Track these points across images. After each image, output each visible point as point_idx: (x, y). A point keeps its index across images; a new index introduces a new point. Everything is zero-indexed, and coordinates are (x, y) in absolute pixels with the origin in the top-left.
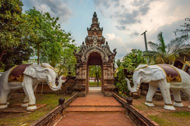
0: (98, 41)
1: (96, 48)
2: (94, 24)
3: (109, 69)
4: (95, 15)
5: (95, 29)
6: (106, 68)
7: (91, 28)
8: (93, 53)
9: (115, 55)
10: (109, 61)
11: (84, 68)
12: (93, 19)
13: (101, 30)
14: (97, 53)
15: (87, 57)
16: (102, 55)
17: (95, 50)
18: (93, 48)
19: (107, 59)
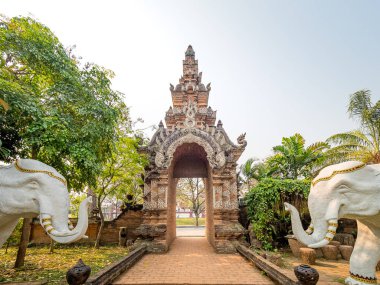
0: (198, 116)
1: (194, 133)
2: (187, 75)
3: (227, 184)
4: (190, 54)
5: (191, 89)
6: (219, 182)
7: (179, 87)
8: (186, 145)
9: (242, 149)
10: (227, 163)
11: (161, 182)
12: (185, 64)
13: (205, 91)
14: (195, 145)
15: (170, 155)
16: (209, 150)
17: (190, 138)
18: (186, 133)
19: (222, 159)
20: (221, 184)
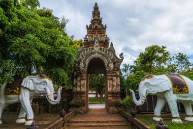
0: (101, 42)
1: (98, 53)
2: (95, 20)
3: (115, 78)
4: (96, 8)
5: (97, 27)
6: (110, 78)
7: (91, 26)
8: (94, 59)
9: (121, 61)
10: (114, 68)
12: (94, 13)
13: (104, 28)
14: (99, 59)
16: (106, 61)
17: (96, 55)
18: (94, 53)
19: (112, 66)
20: (112, 79)
